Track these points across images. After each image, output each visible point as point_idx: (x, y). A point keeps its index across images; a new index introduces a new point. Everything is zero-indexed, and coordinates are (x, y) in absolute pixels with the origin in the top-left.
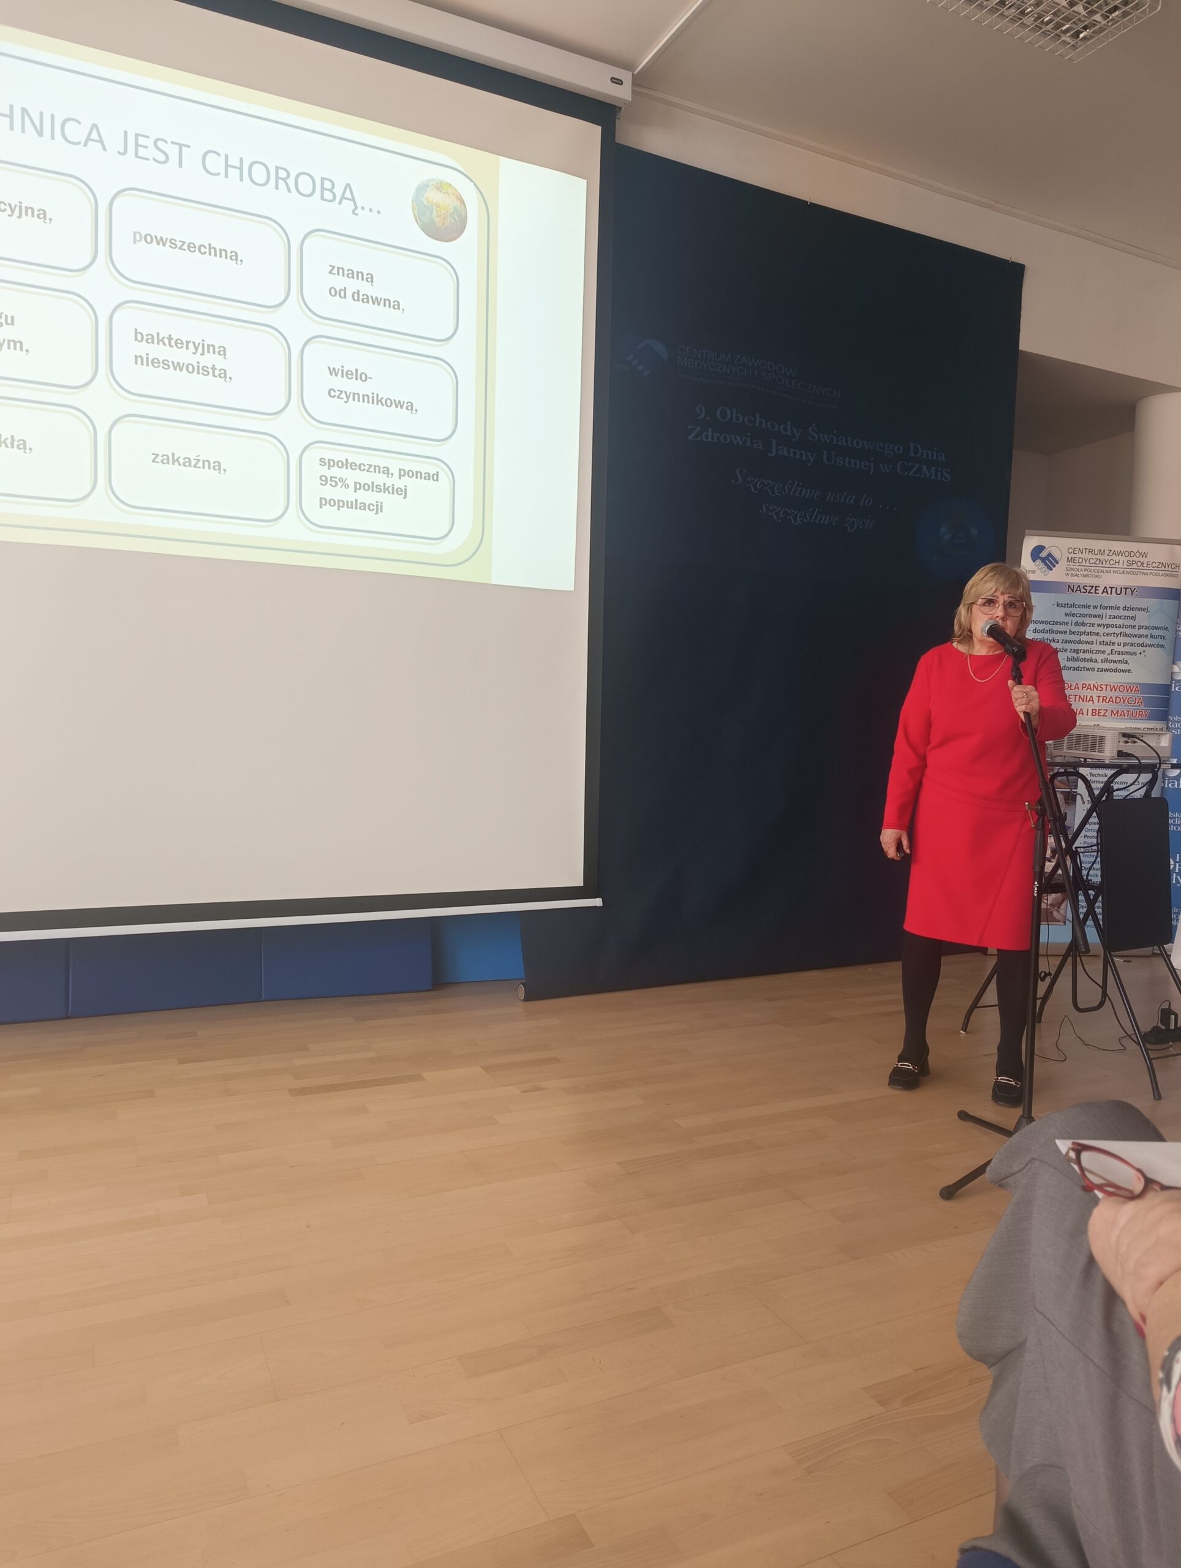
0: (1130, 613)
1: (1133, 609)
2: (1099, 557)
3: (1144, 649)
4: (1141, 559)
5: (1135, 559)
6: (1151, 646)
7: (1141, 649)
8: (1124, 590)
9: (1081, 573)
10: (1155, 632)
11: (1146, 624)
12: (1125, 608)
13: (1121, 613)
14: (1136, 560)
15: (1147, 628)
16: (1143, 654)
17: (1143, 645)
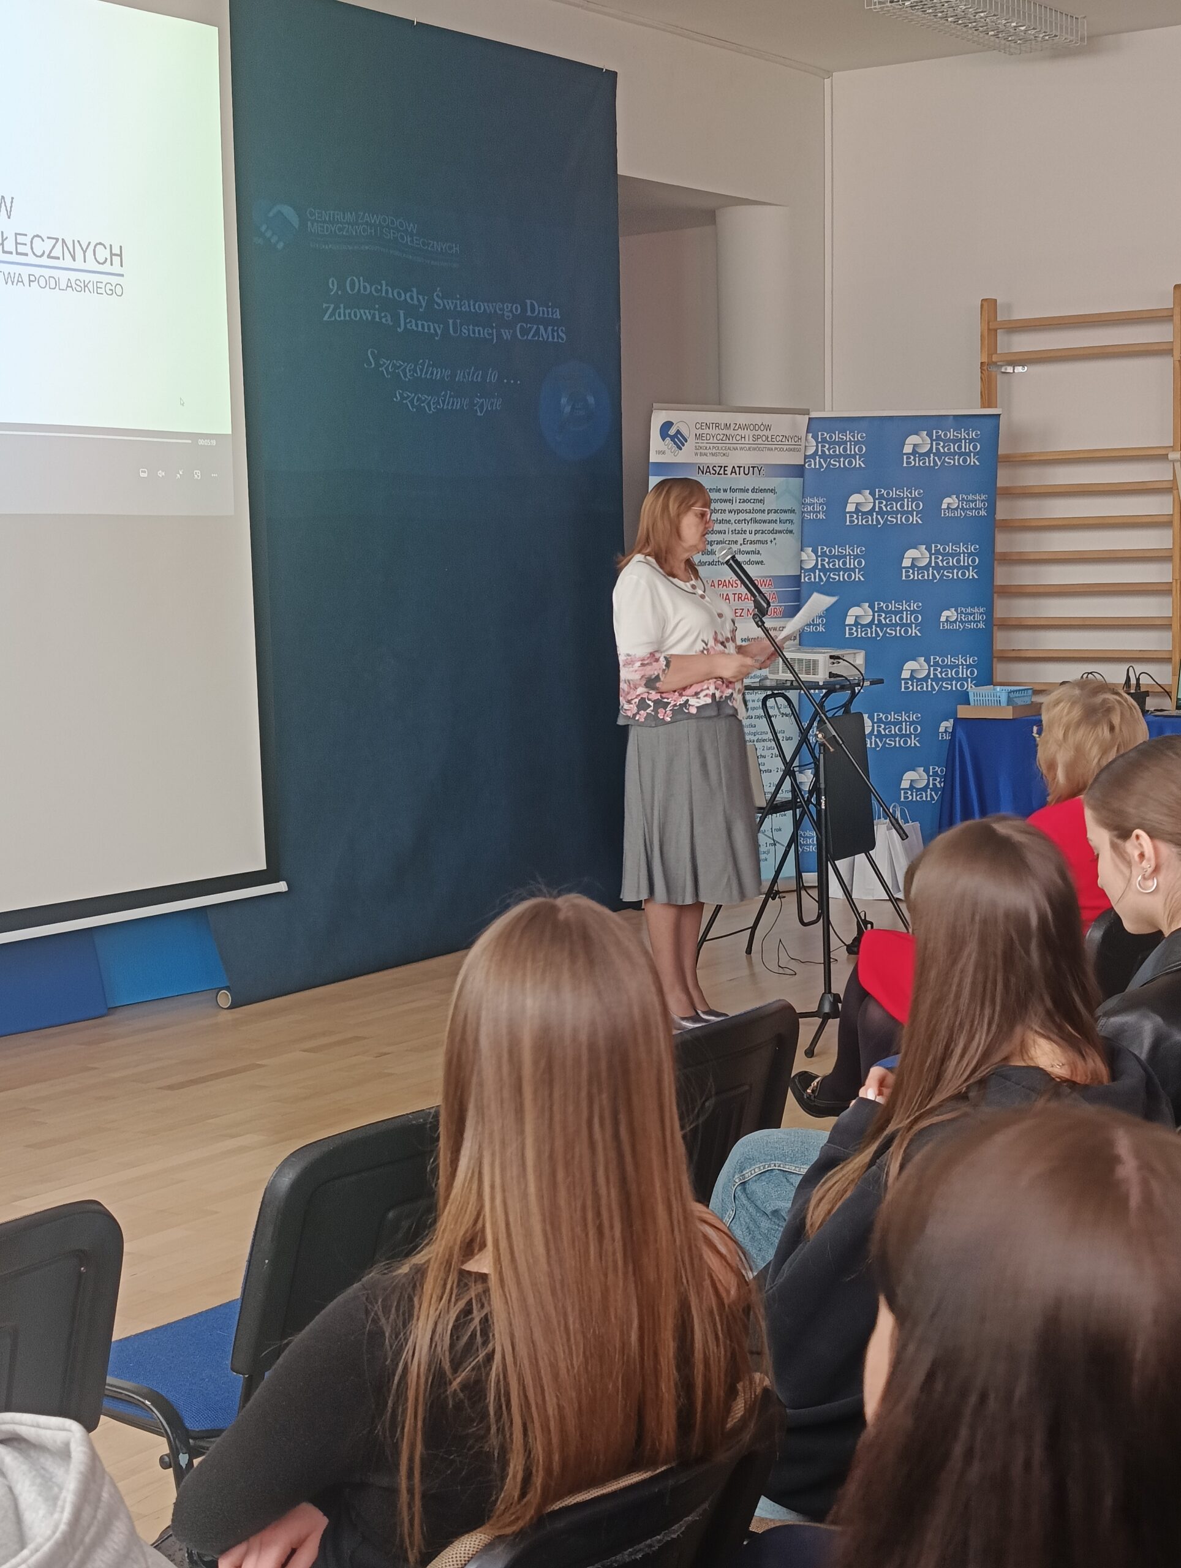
0: (759, 496)
1: (761, 491)
2: (725, 432)
3: (775, 536)
4: (765, 433)
5: (759, 432)
6: (780, 532)
7: (771, 536)
8: (751, 469)
9: (710, 451)
10: (784, 516)
11: (774, 507)
12: (753, 491)
13: (750, 495)
14: (761, 433)
15: (776, 512)
16: (774, 542)
17: (772, 532)
